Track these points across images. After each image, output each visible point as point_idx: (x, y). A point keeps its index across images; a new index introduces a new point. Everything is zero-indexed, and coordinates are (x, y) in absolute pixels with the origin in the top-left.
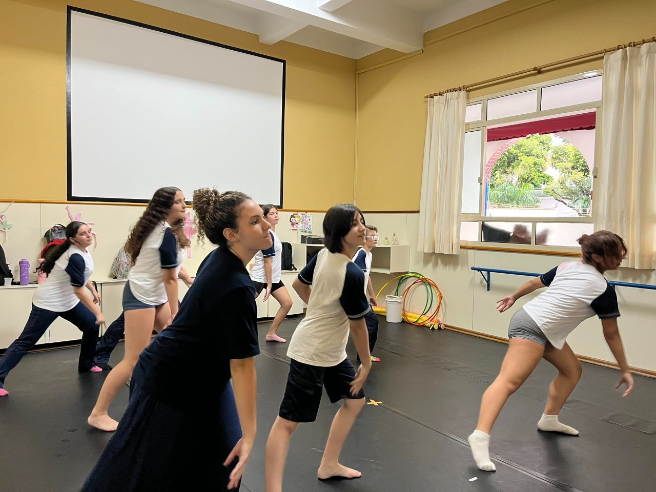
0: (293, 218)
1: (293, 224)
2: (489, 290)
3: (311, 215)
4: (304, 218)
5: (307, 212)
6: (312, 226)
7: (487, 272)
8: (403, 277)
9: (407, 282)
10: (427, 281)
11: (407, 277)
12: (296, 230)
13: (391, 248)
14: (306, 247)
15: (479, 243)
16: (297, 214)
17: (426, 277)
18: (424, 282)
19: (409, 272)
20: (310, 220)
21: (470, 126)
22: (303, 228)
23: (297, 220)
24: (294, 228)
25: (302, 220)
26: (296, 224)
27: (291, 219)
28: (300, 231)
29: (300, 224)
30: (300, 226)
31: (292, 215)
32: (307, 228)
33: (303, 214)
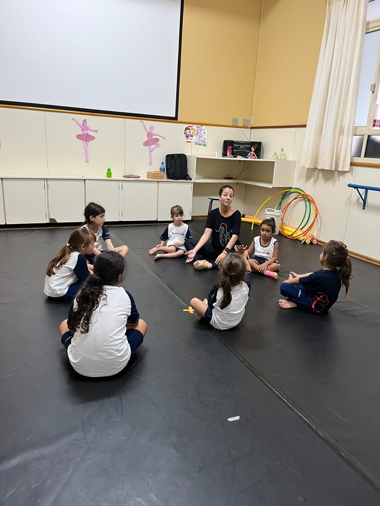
0: (188, 131)
1: (187, 137)
2: (364, 209)
3: (206, 128)
4: (199, 131)
5: (202, 125)
6: (207, 139)
7: (365, 190)
8: (287, 192)
9: (290, 197)
10: (307, 197)
11: (289, 192)
12: (190, 142)
13: (275, 162)
14: (196, 158)
15: (362, 159)
16: (192, 127)
17: (307, 193)
18: (304, 198)
19: (293, 187)
20: (205, 133)
21: (371, 26)
22: (197, 141)
23: (192, 133)
24: (189, 140)
25: (196, 133)
26: (191, 136)
27: (185, 131)
28: (195, 143)
29: (195, 136)
30: (195, 138)
31: (187, 127)
32: (201, 141)
33: (198, 127)
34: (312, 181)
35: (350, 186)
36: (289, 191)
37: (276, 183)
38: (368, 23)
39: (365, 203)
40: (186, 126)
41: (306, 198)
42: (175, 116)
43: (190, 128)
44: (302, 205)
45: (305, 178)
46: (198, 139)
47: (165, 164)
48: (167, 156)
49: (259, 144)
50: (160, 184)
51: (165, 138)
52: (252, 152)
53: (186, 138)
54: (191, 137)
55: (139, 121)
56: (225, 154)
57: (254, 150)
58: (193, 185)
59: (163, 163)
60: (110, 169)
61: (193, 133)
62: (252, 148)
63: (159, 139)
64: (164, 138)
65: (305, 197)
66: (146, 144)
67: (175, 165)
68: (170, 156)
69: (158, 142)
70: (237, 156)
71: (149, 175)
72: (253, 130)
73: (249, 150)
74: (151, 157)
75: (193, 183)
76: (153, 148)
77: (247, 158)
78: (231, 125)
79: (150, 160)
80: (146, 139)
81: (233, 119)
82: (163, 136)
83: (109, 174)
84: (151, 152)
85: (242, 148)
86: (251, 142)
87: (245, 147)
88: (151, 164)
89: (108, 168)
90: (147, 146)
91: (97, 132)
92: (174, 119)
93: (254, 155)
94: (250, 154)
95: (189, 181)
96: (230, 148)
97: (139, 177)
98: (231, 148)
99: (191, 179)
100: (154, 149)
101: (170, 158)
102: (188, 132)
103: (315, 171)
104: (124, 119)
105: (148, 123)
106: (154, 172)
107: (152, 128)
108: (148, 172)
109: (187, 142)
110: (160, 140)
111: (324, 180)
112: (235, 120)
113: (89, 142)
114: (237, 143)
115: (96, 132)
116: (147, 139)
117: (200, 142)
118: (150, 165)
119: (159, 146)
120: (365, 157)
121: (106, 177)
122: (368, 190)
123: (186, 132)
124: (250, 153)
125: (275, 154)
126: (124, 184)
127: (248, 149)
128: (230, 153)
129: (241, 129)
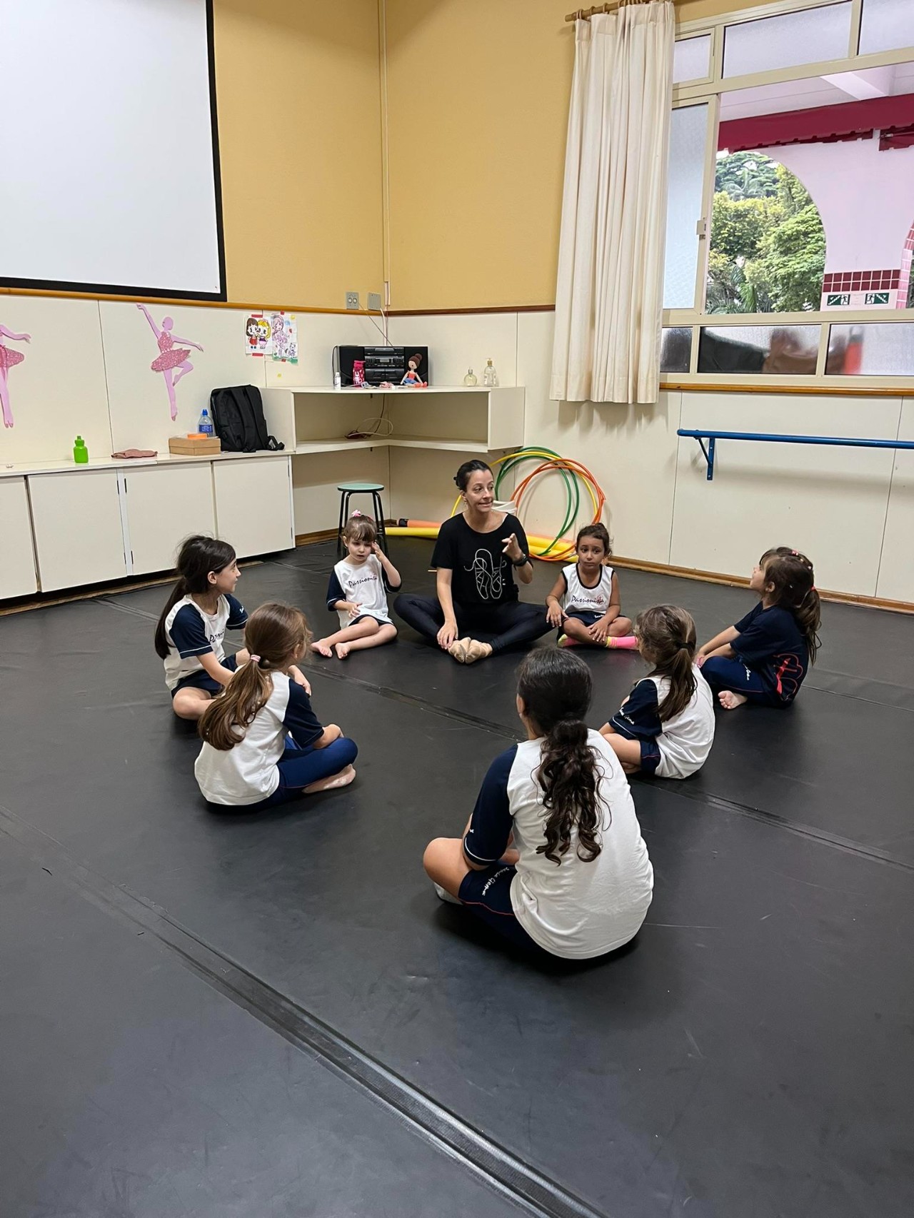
0: (253, 327)
1: (253, 342)
2: (710, 478)
3: (292, 318)
4: (279, 327)
5: (283, 310)
6: (297, 346)
7: (709, 439)
8: (508, 460)
9: (520, 469)
10: (566, 465)
11: (516, 459)
12: (261, 355)
13: (490, 394)
14: (292, 395)
15: (693, 377)
16: (261, 316)
17: (564, 458)
18: (560, 468)
19: (524, 448)
20: (291, 331)
21: (682, 94)
22: (277, 351)
23: (262, 331)
24: (258, 351)
25: (273, 331)
26: (261, 340)
27: (247, 329)
28: (271, 357)
29: (270, 340)
30: (270, 346)
31: (250, 317)
32: (286, 351)
33: (275, 317)
34: (575, 429)
35: (682, 433)
36: (515, 457)
37: (495, 442)
38: (676, 88)
39: (710, 466)
40: (248, 314)
41: (562, 467)
42: (219, 292)
43: (257, 319)
44: (554, 485)
45: (556, 424)
46: (279, 347)
47: (209, 414)
48: (215, 393)
49: (424, 351)
50: (217, 467)
51: (203, 347)
52: (412, 372)
53: (251, 345)
54: (261, 342)
55: (134, 305)
56: (348, 381)
57: (416, 367)
58: (290, 461)
59: (205, 413)
60: (82, 439)
61: (265, 331)
62: (412, 364)
63: (189, 351)
64: (201, 349)
65: (559, 465)
66: (157, 367)
67: (238, 415)
68: (222, 392)
69: (188, 360)
70: (380, 384)
71: (175, 446)
72: (391, 319)
73: (400, 367)
74: (172, 399)
75: (290, 457)
76: (176, 376)
77: (403, 384)
78: (344, 307)
79: (173, 408)
80: (157, 354)
81: (348, 293)
82: (197, 343)
83: (80, 452)
84: (174, 384)
85: (385, 363)
86: (405, 347)
87: (392, 362)
88: (176, 417)
89: (76, 439)
90: (162, 372)
91: (26, 340)
92: (219, 299)
93: (416, 379)
94: (408, 377)
95: (279, 452)
96: (360, 363)
97: (155, 455)
98: (362, 366)
99: (281, 447)
100: (178, 378)
101: (223, 397)
102: (253, 329)
103: (581, 406)
104: (96, 302)
105: (159, 311)
106: (189, 436)
107: (168, 323)
108: (170, 440)
109: (254, 354)
110: (190, 354)
111: (605, 427)
112: (352, 297)
113: (10, 368)
114: (373, 352)
115: (24, 341)
116: (159, 354)
117: (284, 354)
118: (174, 418)
119: (190, 368)
120: (698, 372)
121: (75, 463)
122: (716, 439)
123: (249, 331)
124: (406, 375)
125: (470, 373)
126: (130, 476)
127: (398, 364)
128: (362, 375)
129: (371, 317)
